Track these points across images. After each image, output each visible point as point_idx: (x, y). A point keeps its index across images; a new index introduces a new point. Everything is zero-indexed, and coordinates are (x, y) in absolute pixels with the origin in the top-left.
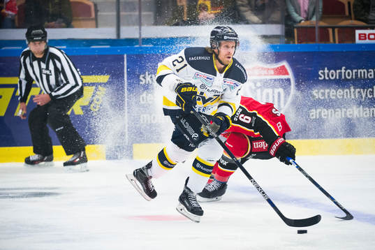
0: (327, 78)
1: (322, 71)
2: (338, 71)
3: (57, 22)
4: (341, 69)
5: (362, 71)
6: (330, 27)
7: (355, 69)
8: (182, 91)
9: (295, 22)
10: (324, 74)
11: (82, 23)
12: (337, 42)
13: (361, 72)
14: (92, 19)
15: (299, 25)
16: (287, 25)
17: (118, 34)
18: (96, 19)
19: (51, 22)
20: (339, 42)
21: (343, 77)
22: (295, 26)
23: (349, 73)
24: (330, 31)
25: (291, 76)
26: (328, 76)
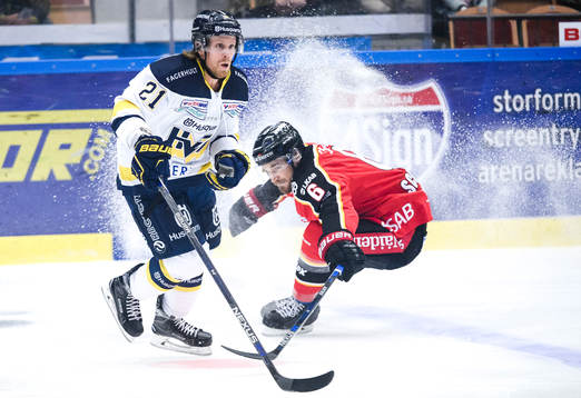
0: (508, 109)
1: (500, 97)
2: (528, 97)
3: (23, 13)
4: (534, 93)
5: (572, 96)
6: (513, 18)
7: (558, 92)
8: (141, 150)
9: (450, 9)
10: (503, 102)
11: (67, 15)
12: (526, 45)
13: (569, 98)
14: (85, 9)
15: (457, 15)
16: (435, 16)
17: (132, 36)
18: (92, 8)
19: (12, 13)
20: (530, 45)
21: (537, 108)
22: (450, 16)
23: (548, 100)
24: (514, 24)
25: (443, 106)
26: (511, 105)
